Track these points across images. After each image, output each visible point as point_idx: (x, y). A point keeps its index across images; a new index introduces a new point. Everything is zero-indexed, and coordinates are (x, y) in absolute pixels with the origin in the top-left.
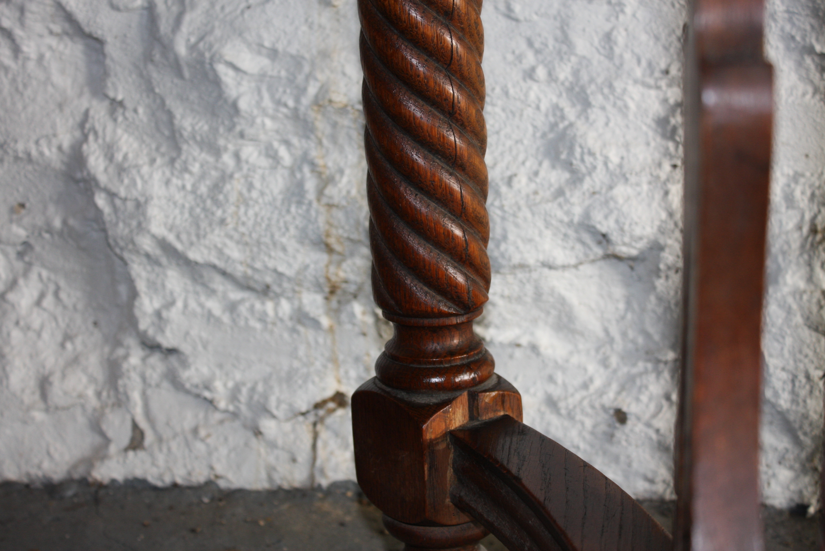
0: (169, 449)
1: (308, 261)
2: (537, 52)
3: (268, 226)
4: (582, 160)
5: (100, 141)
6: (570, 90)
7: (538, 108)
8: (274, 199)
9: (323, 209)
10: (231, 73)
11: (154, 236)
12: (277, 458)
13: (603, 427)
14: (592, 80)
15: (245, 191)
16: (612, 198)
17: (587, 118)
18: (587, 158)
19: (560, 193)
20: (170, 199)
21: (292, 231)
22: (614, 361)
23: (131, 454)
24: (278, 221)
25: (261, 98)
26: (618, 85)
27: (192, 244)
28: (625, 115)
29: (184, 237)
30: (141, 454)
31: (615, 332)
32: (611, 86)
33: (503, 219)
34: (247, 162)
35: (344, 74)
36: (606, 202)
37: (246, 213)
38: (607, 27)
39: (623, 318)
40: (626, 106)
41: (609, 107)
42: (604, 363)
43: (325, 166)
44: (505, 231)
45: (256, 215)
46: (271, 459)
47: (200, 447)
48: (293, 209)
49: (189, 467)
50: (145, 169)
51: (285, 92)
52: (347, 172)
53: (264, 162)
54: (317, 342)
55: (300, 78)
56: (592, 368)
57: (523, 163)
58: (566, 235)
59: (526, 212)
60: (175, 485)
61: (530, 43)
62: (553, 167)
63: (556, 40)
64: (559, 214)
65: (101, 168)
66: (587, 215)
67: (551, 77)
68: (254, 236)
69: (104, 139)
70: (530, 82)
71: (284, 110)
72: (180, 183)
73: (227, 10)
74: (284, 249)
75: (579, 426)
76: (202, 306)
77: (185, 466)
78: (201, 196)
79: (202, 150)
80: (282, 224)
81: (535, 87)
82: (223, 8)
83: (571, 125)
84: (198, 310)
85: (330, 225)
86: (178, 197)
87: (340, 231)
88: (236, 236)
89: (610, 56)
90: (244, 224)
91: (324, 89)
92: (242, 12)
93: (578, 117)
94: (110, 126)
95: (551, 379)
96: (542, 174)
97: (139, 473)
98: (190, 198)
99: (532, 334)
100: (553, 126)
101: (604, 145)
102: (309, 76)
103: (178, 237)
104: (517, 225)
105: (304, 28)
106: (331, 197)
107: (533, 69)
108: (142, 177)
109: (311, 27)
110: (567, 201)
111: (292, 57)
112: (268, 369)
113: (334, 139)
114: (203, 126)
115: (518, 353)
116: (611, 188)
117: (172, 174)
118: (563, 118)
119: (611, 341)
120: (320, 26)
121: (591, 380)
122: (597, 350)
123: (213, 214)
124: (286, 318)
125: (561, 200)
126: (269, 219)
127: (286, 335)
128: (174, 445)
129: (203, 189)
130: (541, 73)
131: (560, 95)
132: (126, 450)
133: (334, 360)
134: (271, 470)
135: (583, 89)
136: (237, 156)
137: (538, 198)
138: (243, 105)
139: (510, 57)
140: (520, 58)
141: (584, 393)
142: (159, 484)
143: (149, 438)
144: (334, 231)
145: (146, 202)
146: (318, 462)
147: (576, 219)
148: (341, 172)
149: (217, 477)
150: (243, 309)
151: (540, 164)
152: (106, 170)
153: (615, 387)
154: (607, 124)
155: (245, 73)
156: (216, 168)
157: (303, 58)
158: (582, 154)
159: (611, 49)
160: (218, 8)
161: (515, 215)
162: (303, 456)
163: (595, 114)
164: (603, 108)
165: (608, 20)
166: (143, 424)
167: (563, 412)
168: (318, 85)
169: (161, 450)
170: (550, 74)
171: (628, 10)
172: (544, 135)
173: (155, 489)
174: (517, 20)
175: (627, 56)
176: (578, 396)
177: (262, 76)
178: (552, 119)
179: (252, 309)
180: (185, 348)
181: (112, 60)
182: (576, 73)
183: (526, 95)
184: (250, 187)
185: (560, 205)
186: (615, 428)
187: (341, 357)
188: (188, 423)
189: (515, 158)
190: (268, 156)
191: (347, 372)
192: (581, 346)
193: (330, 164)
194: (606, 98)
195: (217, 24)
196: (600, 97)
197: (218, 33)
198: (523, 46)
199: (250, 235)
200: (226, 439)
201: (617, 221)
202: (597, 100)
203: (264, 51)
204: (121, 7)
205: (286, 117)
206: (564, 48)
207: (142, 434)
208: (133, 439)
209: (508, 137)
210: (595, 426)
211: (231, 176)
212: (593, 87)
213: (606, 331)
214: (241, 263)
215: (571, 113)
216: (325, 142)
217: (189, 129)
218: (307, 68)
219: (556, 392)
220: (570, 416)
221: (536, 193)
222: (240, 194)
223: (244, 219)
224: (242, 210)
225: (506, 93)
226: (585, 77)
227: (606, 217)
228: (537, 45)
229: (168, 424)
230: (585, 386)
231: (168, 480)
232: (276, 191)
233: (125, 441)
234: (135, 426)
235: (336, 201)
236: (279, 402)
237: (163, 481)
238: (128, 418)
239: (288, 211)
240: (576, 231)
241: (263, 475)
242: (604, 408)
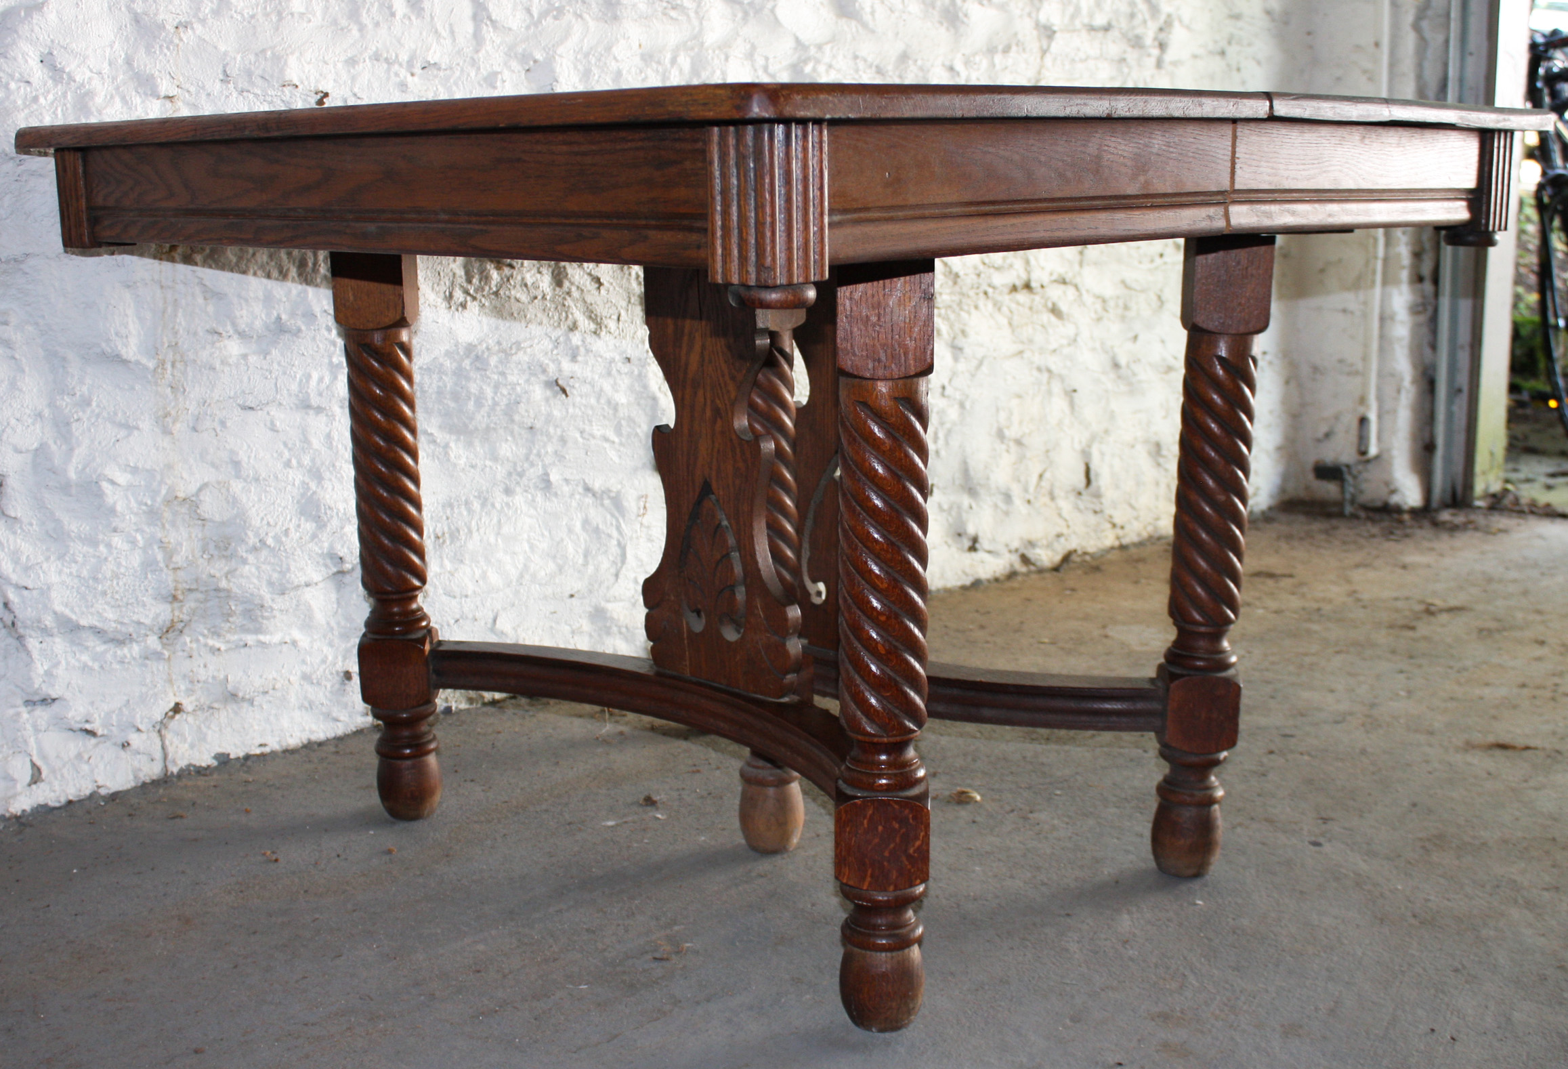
0: (62, 776)
1: (158, 611)
2: (290, 450)
3: (134, 590)
4: (326, 513)
5: (6, 550)
6: (310, 471)
7: (294, 485)
8: (136, 572)
9: (170, 573)
10: (110, 487)
11: (55, 613)
12: (140, 762)
13: (337, 686)
14: (323, 464)
15: (115, 569)
16: (344, 534)
17: (323, 487)
18: (328, 511)
19: (314, 536)
20: (63, 583)
21: (150, 591)
22: (336, 641)
23: (34, 787)
24: (140, 586)
25: (130, 501)
26: (338, 464)
27: (83, 613)
28: (342, 483)
29: (77, 609)
30: (41, 785)
31: (333, 624)
32: (334, 466)
33: (287, 558)
34: (116, 548)
35: (182, 478)
36: (342, 537)
37: (118, 584)
38: (328, 430)
39: (336, 613)
40: (342, 477)
41: (333, 479)
42: (331, 644)
43: (169, 543)
44: (288, 565)
45: (125, 585)
46: (136, 764)
47: (85, 767)
48: (149, 576)
49: (78, 785)
50: (45, 566)
51: (144, 495)
52: (185, 544)
53: (126, 547)
54: (158, 670)
55: (155, 484)
56: (326, 649)
57: (291, 520)
58: (318, 563)
59: (299, 552)
60: (70, 802)
61: (285, 444)
62: (307, 521)
63: (301, 441)
64: (317, 549)
65: (11, 570)
66: (331, 547)
67: (300, 464)
68: (125, 600)
69: (9, 549)
70: (288, 470)
71: (144, 508)
72: (68, 571)
73: (103, 444)
74: (144, 605)
75: (323, 688)
76: (79, 661)
77: (75, 785)
78: (84, 578)
79: (84, 544)
80: (142, 588)
81: (291, 471)
82: (100, 443)
83: (314, 493)
84: (77, 664)
85: (176, 581)
86: (68, 580)
87: (184, 585)
88: (113, 603)
89: (331, 448)
90: (117, 592)
91: (171, 489)
92: (114, 444)
93: (317, 487)
94: (11, 537)
95: (304, 662)
96: (302, 526)
97: (41, 801)
98: (76, 581)
99: (290, 634)
100: (303, 495)
101: (335, 502)
102: (162, 482)
103: (72, 610)
104: (295, 561)
105: (154, 451)
106: (177, 563)
107: (289, 461)
108: (44, 572)
109: (157, 450)
110: (320, 541)
111: (147, 471)
112: (126, 698)
113: (173, 524)
114: (86, 528)
115: (285, 647)
116: (342, 528)
117: (63, 565)
118: (308, 489)
119: (332, 629)
120: (163, 448)
121: (326, 657)
122: (325, 636)
123: (95, 589)
124: (138, 657)
125: (316, 540)
126: (134, 586)
127: (137, 670)
128: (65, 771)
129: (85, 573)
130: (294, 462)
131: (304, 475)
132: (29, 785)
133: (170, 681)
134: (136, 772)
135: (318, 470)
136: (109, 546)
137: (303, 541)
138: (119, 508)
139: (275, 455)
140: (281, 455)
141: (324, 666)
142: (57, 805)
143: (45, 773)
144: (180, 586)
145: (49, 588)
146: (170, 756)
147: (325, 551)
148: (181, 545)
149: (99, 787)
150: (109, 657)
151: (300, 520)
152: (14, 571)
153: (340, 658)
154: (333, 489)
155: (119, 485)
156: (94, 556)
157: (155, 470)
158: (325, 509)
159: (331, 443)
160: (96, 443)
161: (293, 554)
162: (158, 755)
163: (327, 484)
164: (330, 480)
165: (327, 426)
166: (39, 763)
167: (315, 681)
168: (167, 487)
169: (56, 778)
170: (298, 463)
171: (337, 418)
172: (298, 502)
173: (55, 808)
174: (277, 431)
175: (340, 446)
176: (321, 669)
177: (130, 487)
178: (301, 490)
179: (115, 655)
180: (68, 695)
181: (13, 489)
182: (313, 460)
183: (287, 477)
184: (119, 565)
185: (316, 544)
186: (345, 684)
187: (174, 677)
188: (73, 753)
189: (286, 519)
190: (129, 542)
191: (179, 687)
192: (315, 637)
193: (172, 541)
194: (331, 473)
195: (97, 454)
196: (328, 473)
197: (98, 460)
198: (282, 447)
199: (122, 599)
200: (102, 757)
201: (348, 548)
202: (327, 475)
203: (129, 469)
204: (24, 450)
205: (145, 512)
206: (306, 446)
207: (39, 770)
208: (33, 775)
209: (279, 505)
210: (332, 687)
211: (106, 559)
212: (324, 468)
213: (328, 623)
214: (115, 621)
215: (313, 486)
216: (167, 526)
217: (76, 531)
218: (158, 477)
219: (307, 669)
220: (319, 684)
221: (301, 538)
222: (113, 571)
223: (117, 588)
224: (115, 582)
225: (277, 478)
226: (318, 462)
227: (343, 546)
228: (290, 446)
229: (58, 757)
230: (324, 661)
231: (63, 800)
232: (136, 565)
233: (28, 779)
234: (33, 765)
235: (180, 565)
236: (142, 718)
237: (59, 802)
238: (28, 760)
239: (146, 578)
240: (324, 559)
241: (131, 777)
242: (338, 673)
